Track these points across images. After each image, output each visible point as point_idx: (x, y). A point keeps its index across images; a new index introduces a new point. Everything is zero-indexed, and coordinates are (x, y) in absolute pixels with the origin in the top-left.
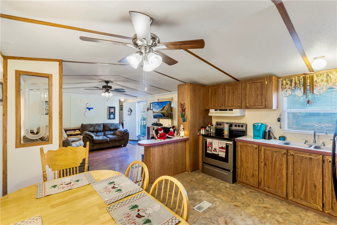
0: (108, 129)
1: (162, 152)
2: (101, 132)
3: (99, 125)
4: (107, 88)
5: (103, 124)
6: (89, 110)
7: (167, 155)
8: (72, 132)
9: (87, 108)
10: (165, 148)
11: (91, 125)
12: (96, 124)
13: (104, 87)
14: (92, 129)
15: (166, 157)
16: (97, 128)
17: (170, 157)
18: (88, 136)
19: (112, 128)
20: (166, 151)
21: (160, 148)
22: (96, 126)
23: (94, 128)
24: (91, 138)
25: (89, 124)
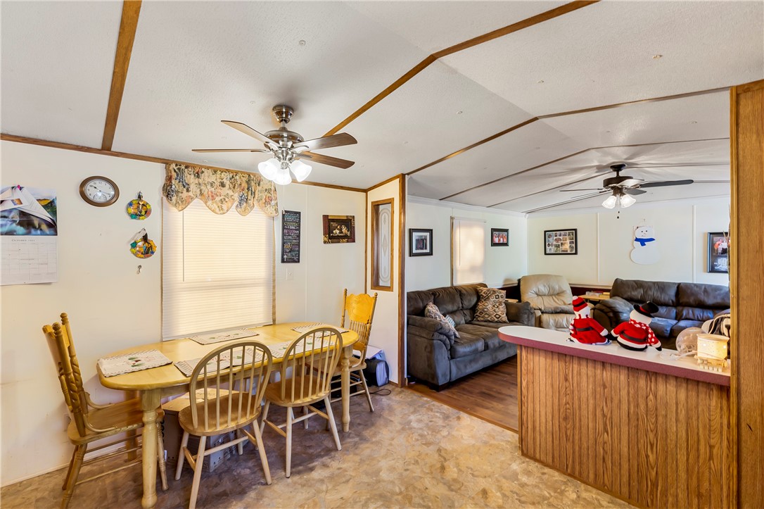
0: (691, 300)
1: (566, 380)
2: (666, 305)
3: (662, 287)
4: (615, 185)
5: (679, 284)
6: (643, 244)
7: (591, 402)
8: (597, 294)
9: (637, 240)
10: (579, 373)
11: (639, 284)
12: (654, 283)
13: (607, 183)
14: (638, 294)
15: (584, 406)
16: (654, 293)
17: (604, 416)
18: (604, 308)
19: (710, 301)
20: (584, 384)
21: (557, 364)
22: (650, 289)
23: (646, 292)
24: (611, 315)
25: (634, 281)
